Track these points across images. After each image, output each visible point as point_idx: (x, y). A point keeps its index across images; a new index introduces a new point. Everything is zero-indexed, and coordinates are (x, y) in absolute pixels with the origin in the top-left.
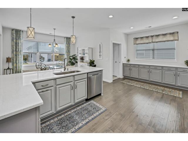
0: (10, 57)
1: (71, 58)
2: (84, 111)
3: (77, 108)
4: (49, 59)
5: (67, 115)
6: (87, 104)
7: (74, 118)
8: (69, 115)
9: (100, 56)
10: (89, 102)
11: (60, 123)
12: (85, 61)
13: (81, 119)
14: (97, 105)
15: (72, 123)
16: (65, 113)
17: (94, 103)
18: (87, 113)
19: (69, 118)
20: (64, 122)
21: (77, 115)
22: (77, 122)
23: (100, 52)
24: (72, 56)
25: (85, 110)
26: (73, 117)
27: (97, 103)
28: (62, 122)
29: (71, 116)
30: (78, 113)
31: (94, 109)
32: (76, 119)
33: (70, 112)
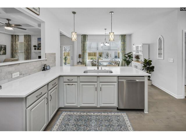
0: (81, 54)
1: (127, 56)
2: (105, 120)
3: (102, 113)
4: (116, 56)
5: (88, 115)
6: (116, 114)
7: (91, 123)
8: (90, 116)
9: (160, 54)
10: (119, 114)
11: (78, 119)
12: (140, 60)
13: (96, 129)
14: (127, 122)
15: (85, 127)
16: (89, 112)
17: (125, 118)
18: (106, 126)
19: (88, 119)
20: (81, 120)
21: (96, 121)
22: (90, 128)
23: (160, 49)
24: (128, 54)
25: (107, 120)
26: (91, 121)
27: (129, 120)
28: (80, 120)
29: (90, 118)
30: (99, 119)
31: (118, 126)
32: (92, 126)
33: (92, 114)
